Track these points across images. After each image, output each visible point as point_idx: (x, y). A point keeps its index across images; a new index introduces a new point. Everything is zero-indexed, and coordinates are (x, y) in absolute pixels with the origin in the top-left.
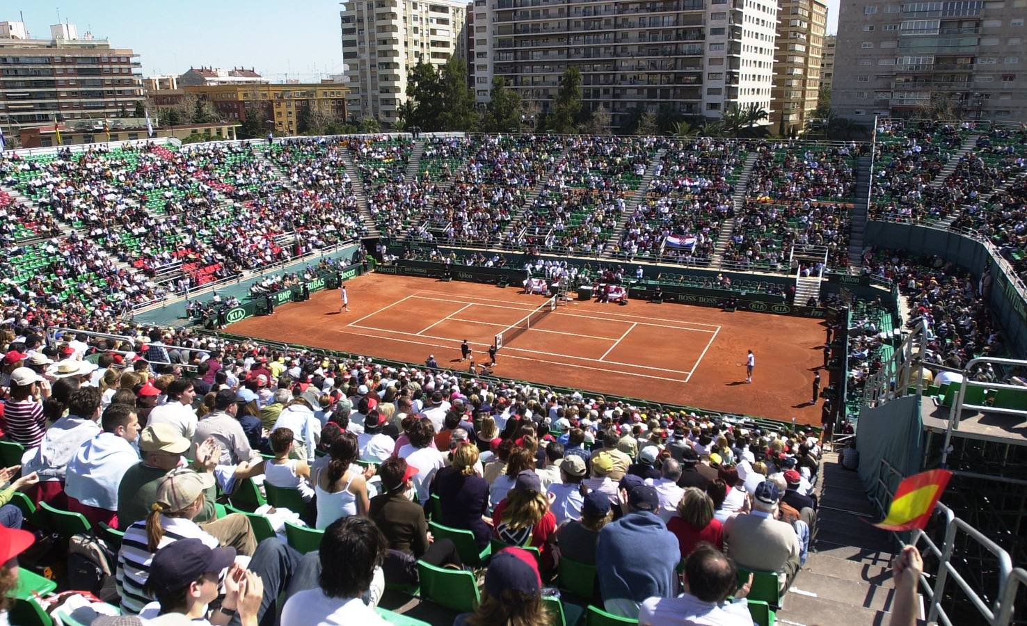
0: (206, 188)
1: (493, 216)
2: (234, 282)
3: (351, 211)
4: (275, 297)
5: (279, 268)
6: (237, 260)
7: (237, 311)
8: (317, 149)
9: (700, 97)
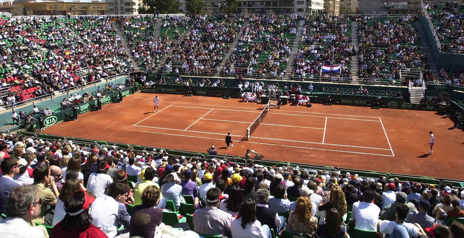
0: (28, 40)
1: (211, 58)
2: (49, 99)
3: (122, 56)
4: (78, 108)
5: (79, 90)
6: (51, 84)
7: (52, 118)
8: (98, 22)
9: (293, 6)
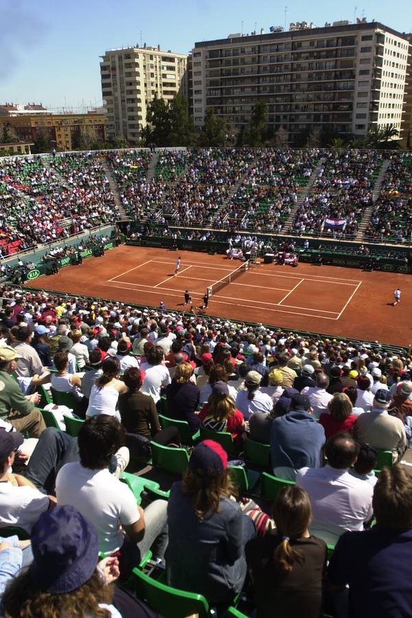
0: (11, 188)
1: (206, 205)
2: (32, 252)
3: (109, 203)
4: (59, 262)
5: (62, 242)
6: (33, 236)
7: (34, 272)
8: (85, 160)
9: (351, 120)
